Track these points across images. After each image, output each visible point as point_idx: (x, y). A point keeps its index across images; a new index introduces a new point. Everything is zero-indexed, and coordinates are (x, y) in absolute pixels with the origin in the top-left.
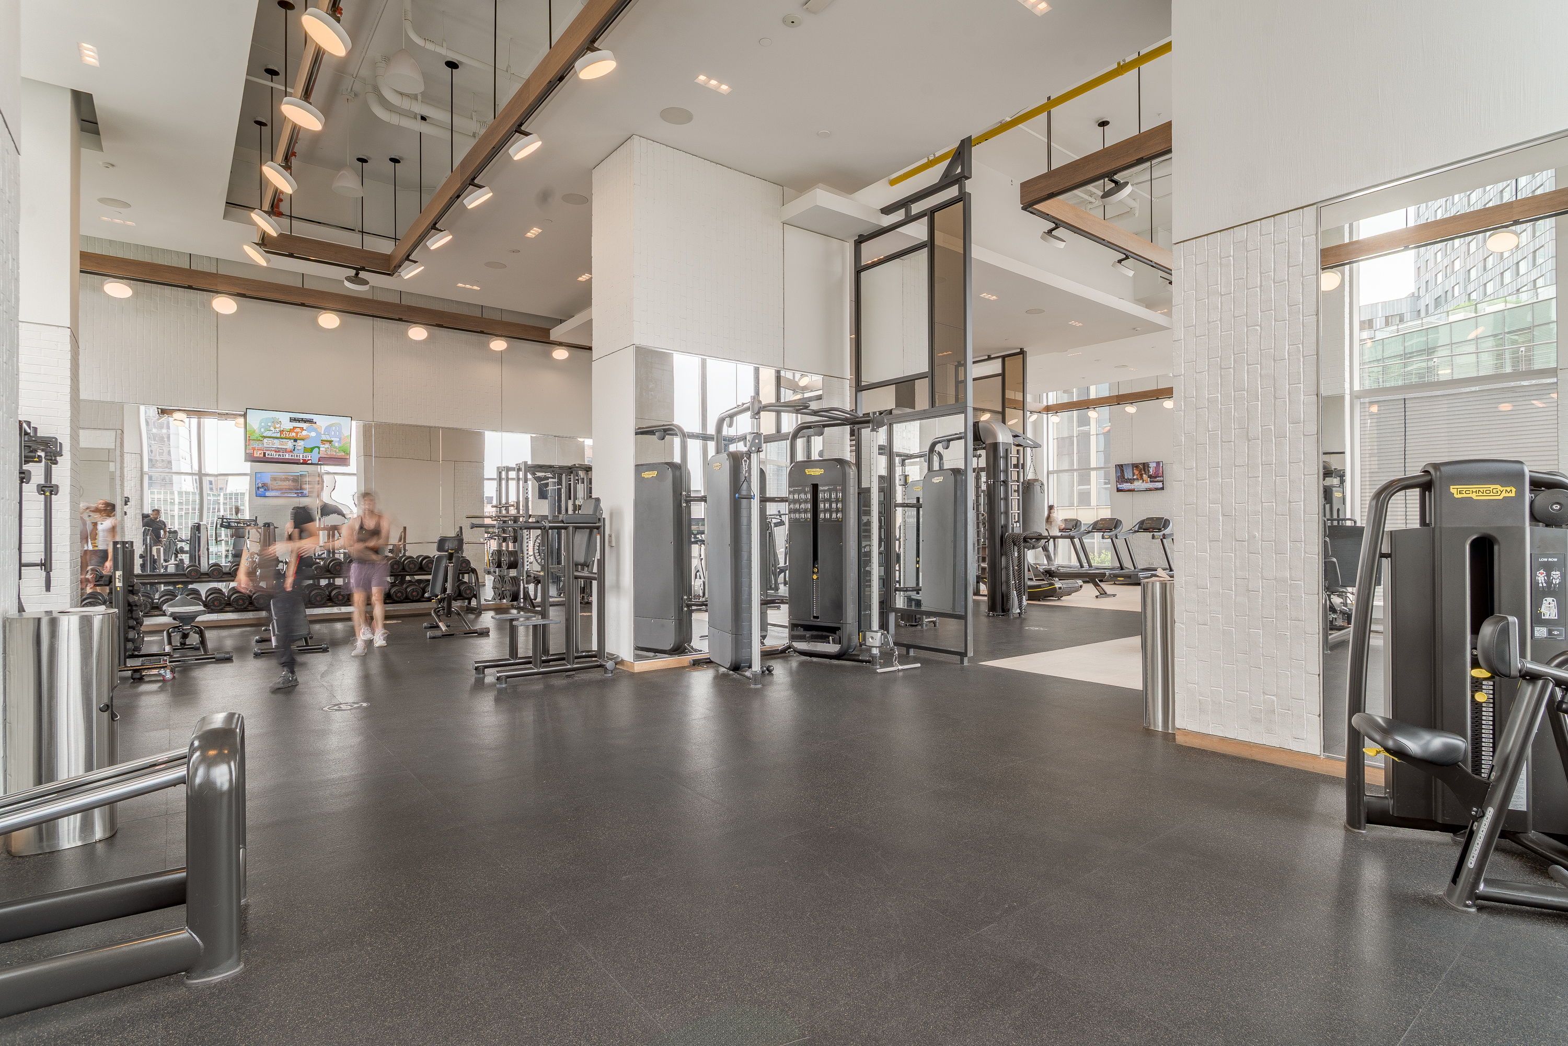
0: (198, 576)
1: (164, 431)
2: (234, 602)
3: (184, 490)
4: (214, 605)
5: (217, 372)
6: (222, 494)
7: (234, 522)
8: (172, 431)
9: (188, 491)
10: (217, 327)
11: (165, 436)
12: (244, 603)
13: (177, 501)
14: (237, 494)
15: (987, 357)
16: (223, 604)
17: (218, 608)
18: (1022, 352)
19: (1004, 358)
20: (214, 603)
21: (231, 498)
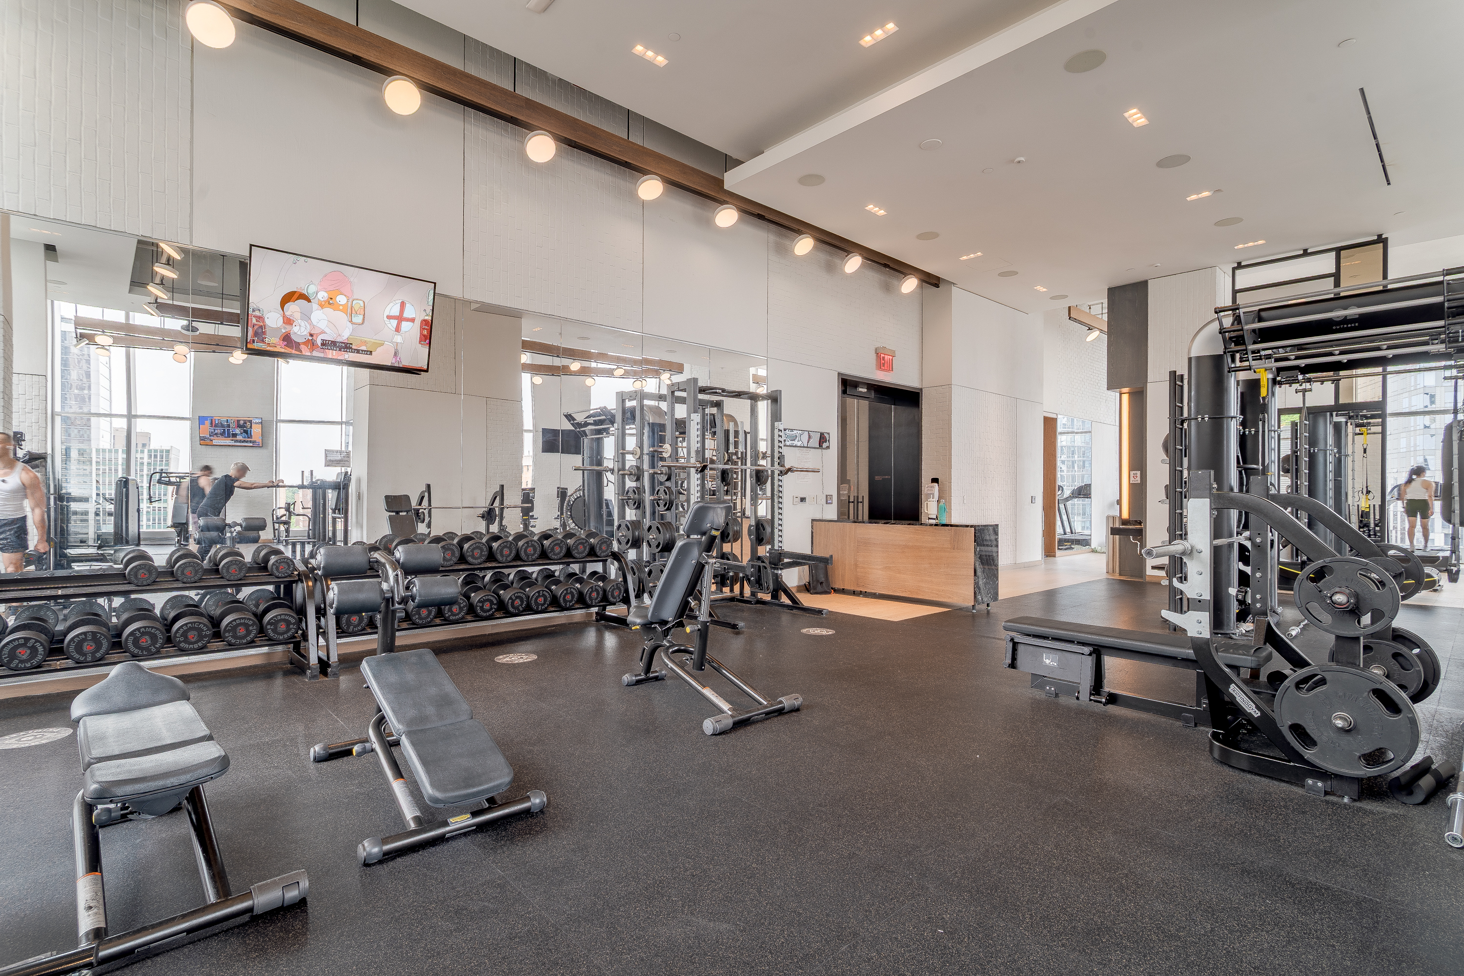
0: (152, 579)
1: (86, 392)
2: (229, 631)
3: (101, 447)
4: (186, 641)
5: (191, 170)
6: (146, 451)
7: (177, 477)
8: (93, 391)
9: (105, 447)
10: (192, 81)
11: (86, 397)
12: (249, 632)
13: (94, 460)
14: (162, 451)
15: (1302, 252)
16: (206, 636)
17: (196, 646)
18: (1382, 240)
19: (1338, 250)
20: (186, 637)
21: (156, 456)
